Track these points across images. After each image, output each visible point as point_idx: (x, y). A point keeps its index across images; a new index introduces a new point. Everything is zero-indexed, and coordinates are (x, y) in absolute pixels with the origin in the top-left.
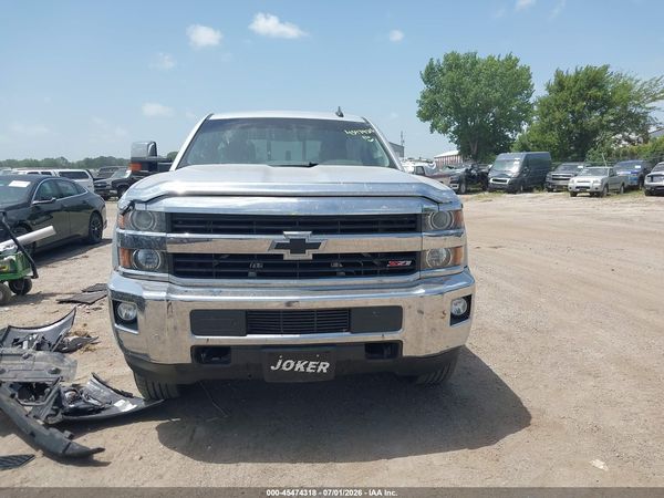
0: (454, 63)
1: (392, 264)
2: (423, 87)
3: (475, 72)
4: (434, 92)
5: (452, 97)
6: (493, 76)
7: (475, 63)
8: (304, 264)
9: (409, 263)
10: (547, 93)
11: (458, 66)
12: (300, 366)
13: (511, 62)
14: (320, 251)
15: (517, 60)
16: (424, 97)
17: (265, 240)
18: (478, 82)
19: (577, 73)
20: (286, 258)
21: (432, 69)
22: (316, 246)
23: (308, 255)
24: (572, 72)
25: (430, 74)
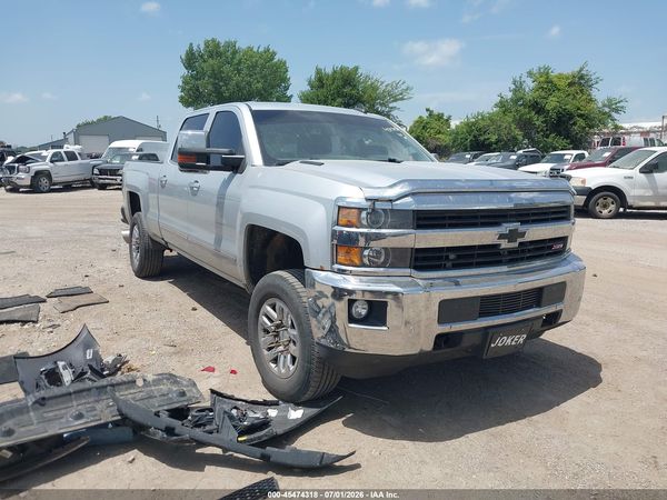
0: (214, 50)
2: (184, 71)
3: (236, 61)
4: (196, 78)
5: (214, 84)
6: (254, 66)
7: (235, 52)
9: (562, 245)
10: (309, 88)
11: (219, 55)
13: (269, 55)
14: (524, 239)
15: (274, 54)
16: (185, 83)
18: (239, 72)
19: (335, 72)
20: (503, 246)
21: (193, 54)
22: (523, 235)
23: (517, 243)
24: (329, 71)
25: (190, 60)
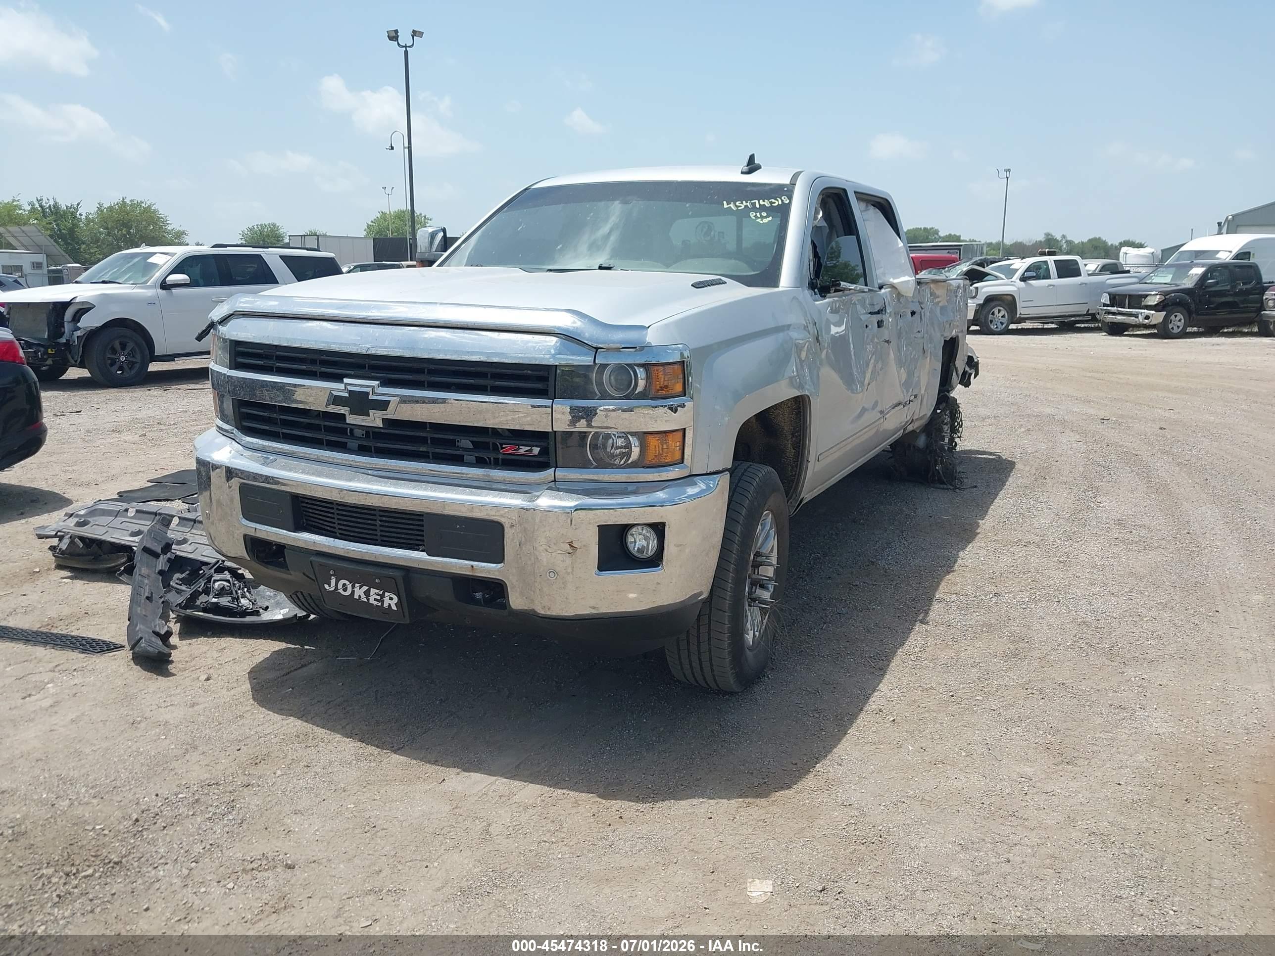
1: (508, 449)
8: (370, 432)
9: (536, 450)
12: (359, 592)
14: (389, 414)
17: (322, 389)
20: (348, 420)
22: (383, 405)
23: (375, 419)
